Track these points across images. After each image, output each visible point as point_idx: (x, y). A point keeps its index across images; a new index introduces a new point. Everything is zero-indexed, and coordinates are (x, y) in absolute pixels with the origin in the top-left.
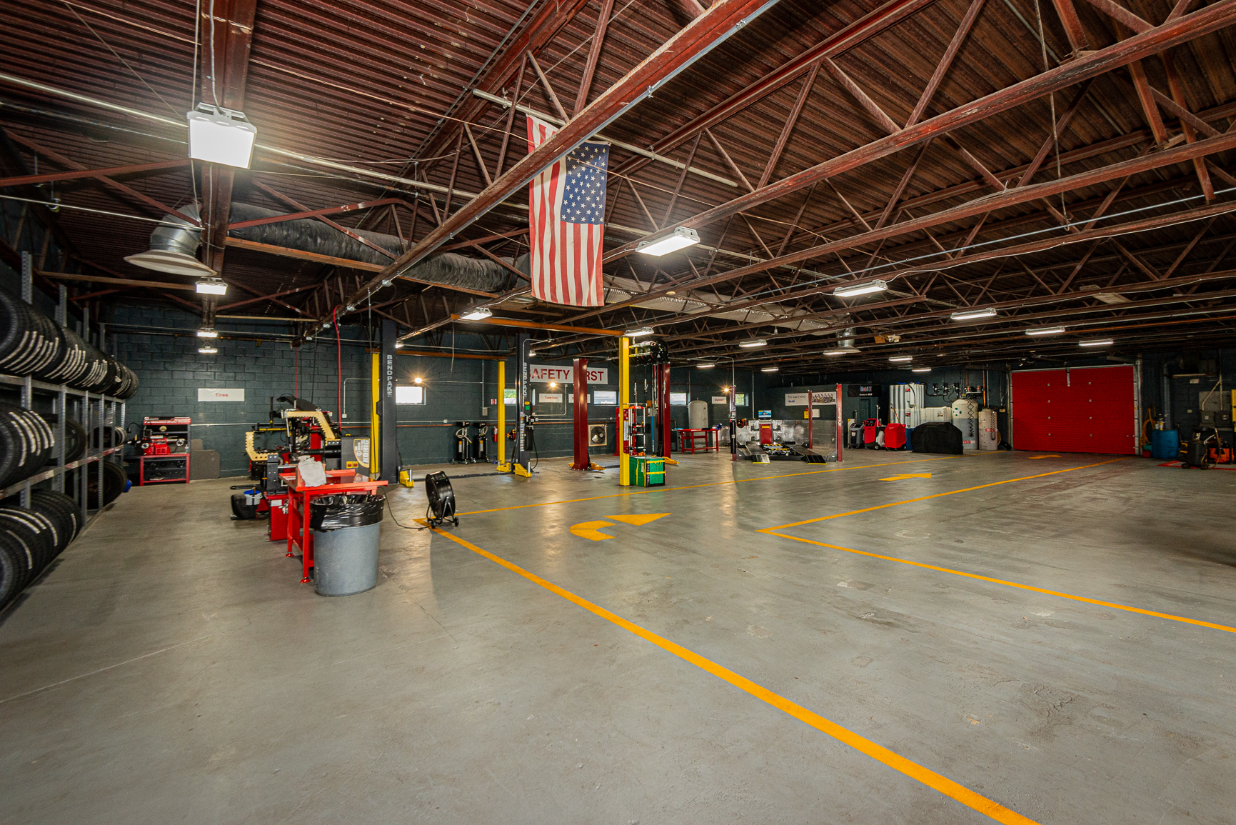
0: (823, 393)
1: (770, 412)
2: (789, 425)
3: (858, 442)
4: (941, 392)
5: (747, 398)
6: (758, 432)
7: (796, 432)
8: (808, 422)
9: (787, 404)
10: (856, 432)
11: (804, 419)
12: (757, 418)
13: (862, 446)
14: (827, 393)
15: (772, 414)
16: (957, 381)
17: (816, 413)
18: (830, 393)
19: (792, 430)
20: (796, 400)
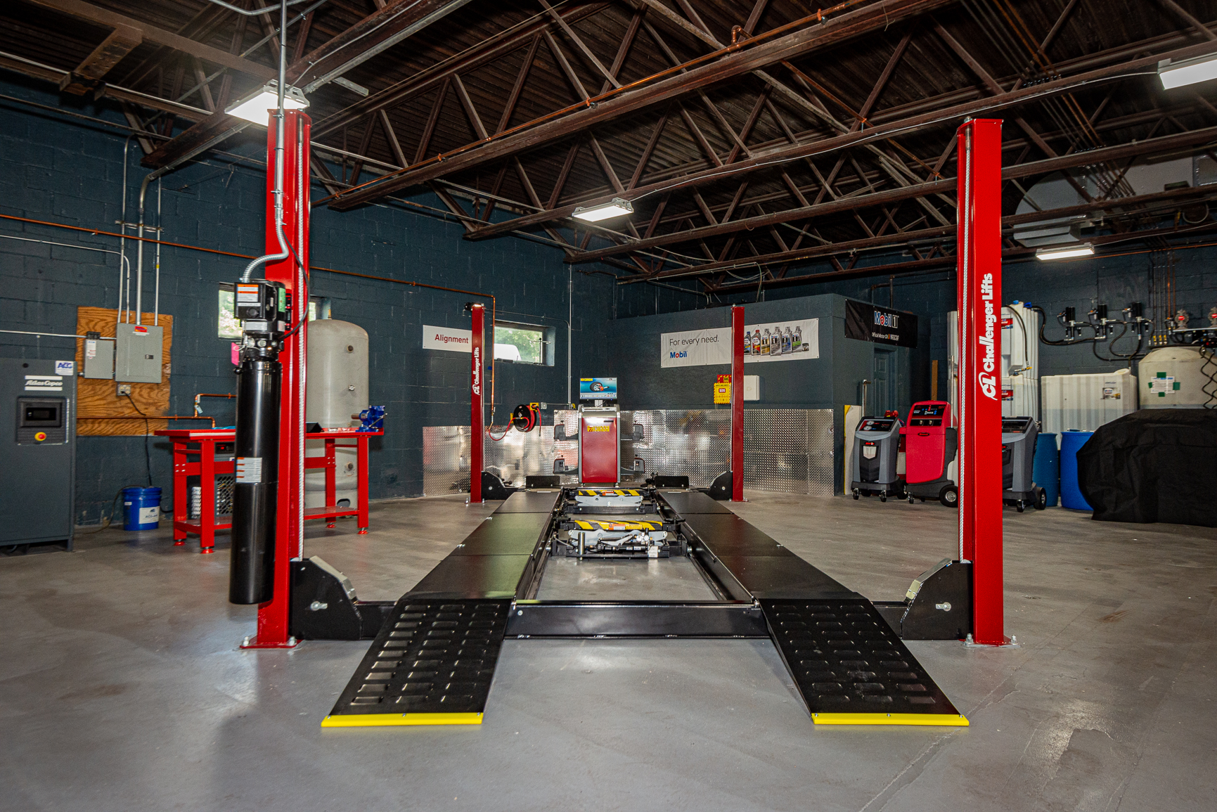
0: (772, 327)
1: (612, 382)
2: (673, 426)
3: (884, 478)
4: (1087, 333)
5: (551, 342)
6: (574, 445)
7: (692, 447)
8: (729, 414)
9: (667, 362)
10: (877, 444)
11: (711, 405)
12: (578, 401)
13: (897, 489)
14: (783, 326)
15: (621, 388)
16: (1137, 298)
17: (752, 388)
18: (793, 325)
19: (680, 439)
20: (690, 349)
